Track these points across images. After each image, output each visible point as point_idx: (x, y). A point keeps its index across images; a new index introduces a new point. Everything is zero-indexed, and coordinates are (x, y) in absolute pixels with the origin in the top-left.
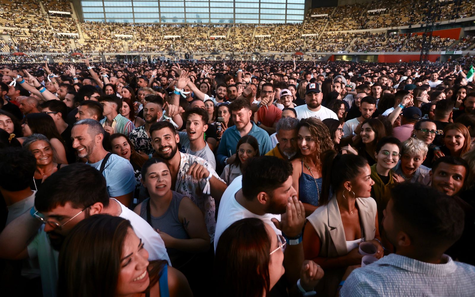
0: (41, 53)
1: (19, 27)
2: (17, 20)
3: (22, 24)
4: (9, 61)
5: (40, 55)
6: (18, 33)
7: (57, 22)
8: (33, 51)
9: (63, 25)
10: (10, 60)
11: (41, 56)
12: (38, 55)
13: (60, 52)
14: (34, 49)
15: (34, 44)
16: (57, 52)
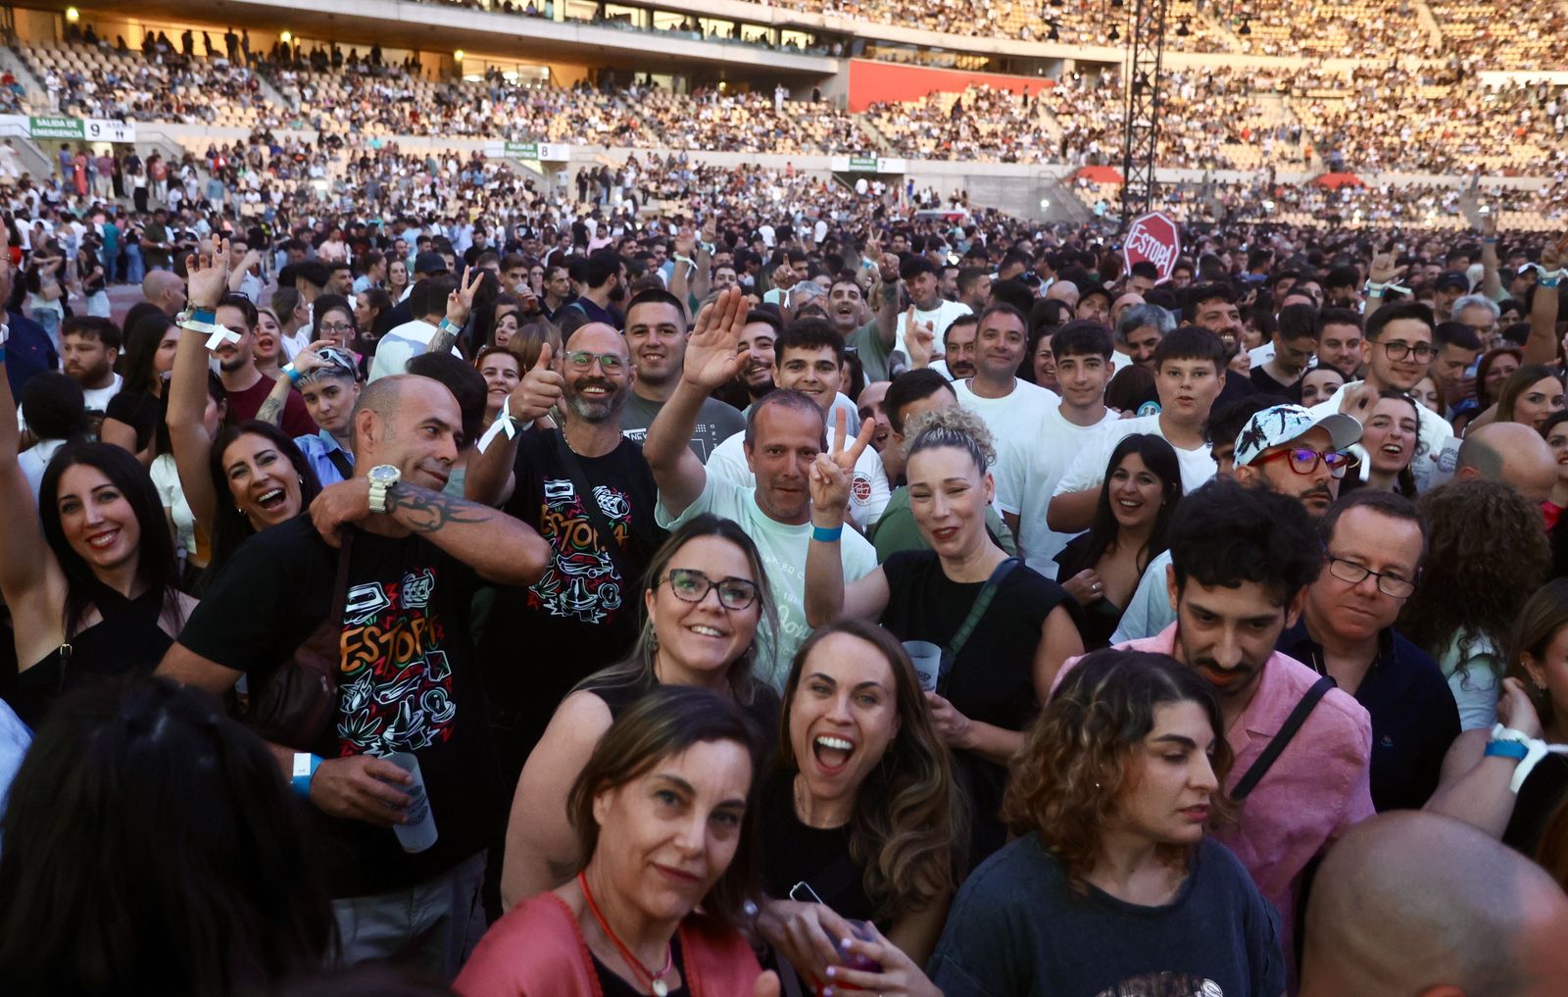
0: (1425, 178)
1: (1308, 52)
2: (1301, 22)
3: (1320, 39)
4: (1304, 212)
5: (1425, 186)
6: (1315, 83)
7: (1469, 20)
8: (1388, 167)
9: (1500, 30)
10: (1309, 211)
11: (1429, 192)
12: (1415, 186)
13: (1510, 171)
14: (1390, 158)
15: (1385, 134)
16: (1501, 173)
